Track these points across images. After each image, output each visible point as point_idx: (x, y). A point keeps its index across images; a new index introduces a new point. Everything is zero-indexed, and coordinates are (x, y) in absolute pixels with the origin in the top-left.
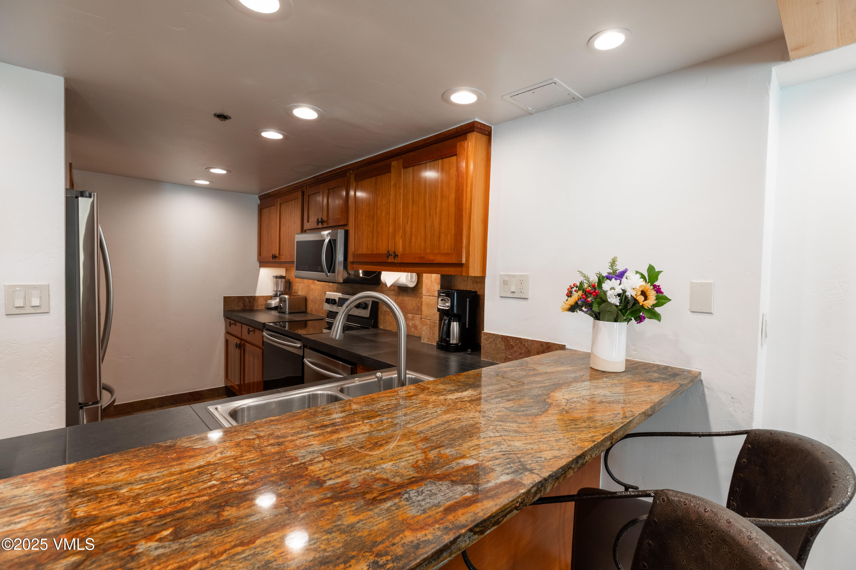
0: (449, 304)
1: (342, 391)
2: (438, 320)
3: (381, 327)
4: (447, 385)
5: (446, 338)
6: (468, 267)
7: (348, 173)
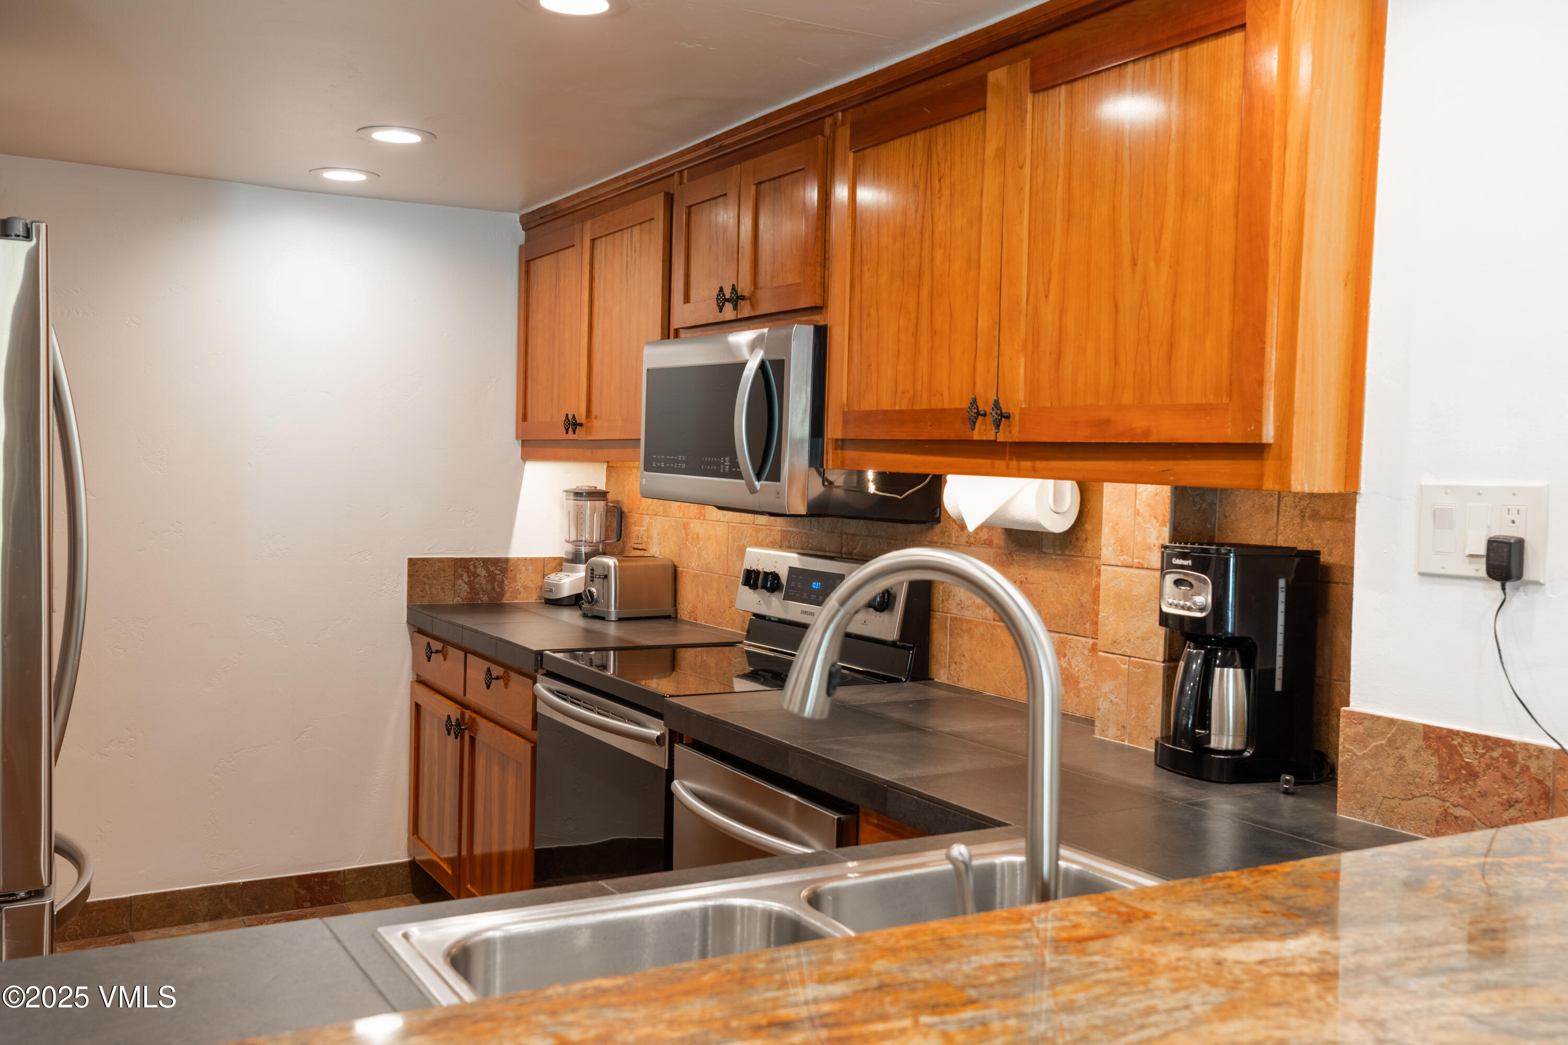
0: (1204, 598)
1: (815, 901)
2: (1160, 657)
3: (941, 675)
4: (1219, 909)
5: (1194, 726)
6: (1285, 459)
7: (828, 121)
